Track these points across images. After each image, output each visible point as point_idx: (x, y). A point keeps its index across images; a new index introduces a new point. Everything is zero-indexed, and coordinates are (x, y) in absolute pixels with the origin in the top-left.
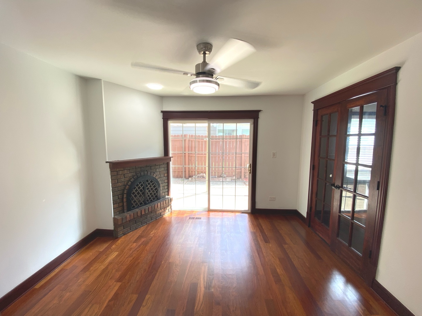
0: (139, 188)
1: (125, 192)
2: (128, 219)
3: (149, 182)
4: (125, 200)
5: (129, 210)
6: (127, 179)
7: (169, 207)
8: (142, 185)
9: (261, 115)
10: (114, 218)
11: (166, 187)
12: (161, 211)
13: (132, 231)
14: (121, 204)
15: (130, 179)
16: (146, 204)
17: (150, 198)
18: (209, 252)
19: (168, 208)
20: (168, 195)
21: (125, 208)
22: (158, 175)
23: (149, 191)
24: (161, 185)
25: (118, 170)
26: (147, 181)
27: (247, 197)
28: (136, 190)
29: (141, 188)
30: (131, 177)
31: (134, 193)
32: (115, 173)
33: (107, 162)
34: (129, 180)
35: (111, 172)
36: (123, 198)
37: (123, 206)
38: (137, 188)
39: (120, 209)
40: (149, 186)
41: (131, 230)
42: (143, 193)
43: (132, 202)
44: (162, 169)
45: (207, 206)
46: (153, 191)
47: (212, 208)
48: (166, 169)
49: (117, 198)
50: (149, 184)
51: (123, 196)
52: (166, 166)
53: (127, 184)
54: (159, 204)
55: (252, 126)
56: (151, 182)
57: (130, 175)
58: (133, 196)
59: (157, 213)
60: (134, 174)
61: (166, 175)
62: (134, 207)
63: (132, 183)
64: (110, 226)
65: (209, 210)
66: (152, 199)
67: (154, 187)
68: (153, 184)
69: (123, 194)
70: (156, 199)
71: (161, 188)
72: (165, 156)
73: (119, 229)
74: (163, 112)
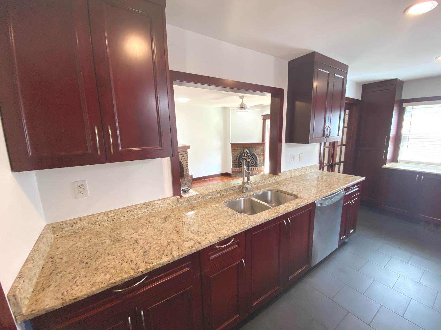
1: (237, 158)
2: (237, 170)
4: (237, 162)
5: (239, 167)
6: (239, 152)
10: (232, 169)
11: (262, 161)
12: (256, 173)
14: (235, 163)
20: (263, 166)
21: (237, 165)
22: (257, 152)
24: (258, 159)
25: (234, 147)
31: (241, 160)
32: (233, 149)
33: (230, 143)
37: (236, 164)
39: (235, 165)
43: (241, 164)
44: (260, 149)
46: (253, 161)
48: (262, 150)
49: (234, 160)
52: (263, 148)
53: (238, 154)
56: (252, 156)
57: (240, 150)
59: (254, 173)
60: (242, 150)
61: (262, 153)
62: (241, 166)
63: (241, 154)
64: (230, 172)
66: (252, 165)
67: (253, 159)
68: (253, 157)
69: (236, 159)
70: (254, 166)
71: (258, 161)
72: (263, 142)
73: (233, 174)
74: (263, 116)
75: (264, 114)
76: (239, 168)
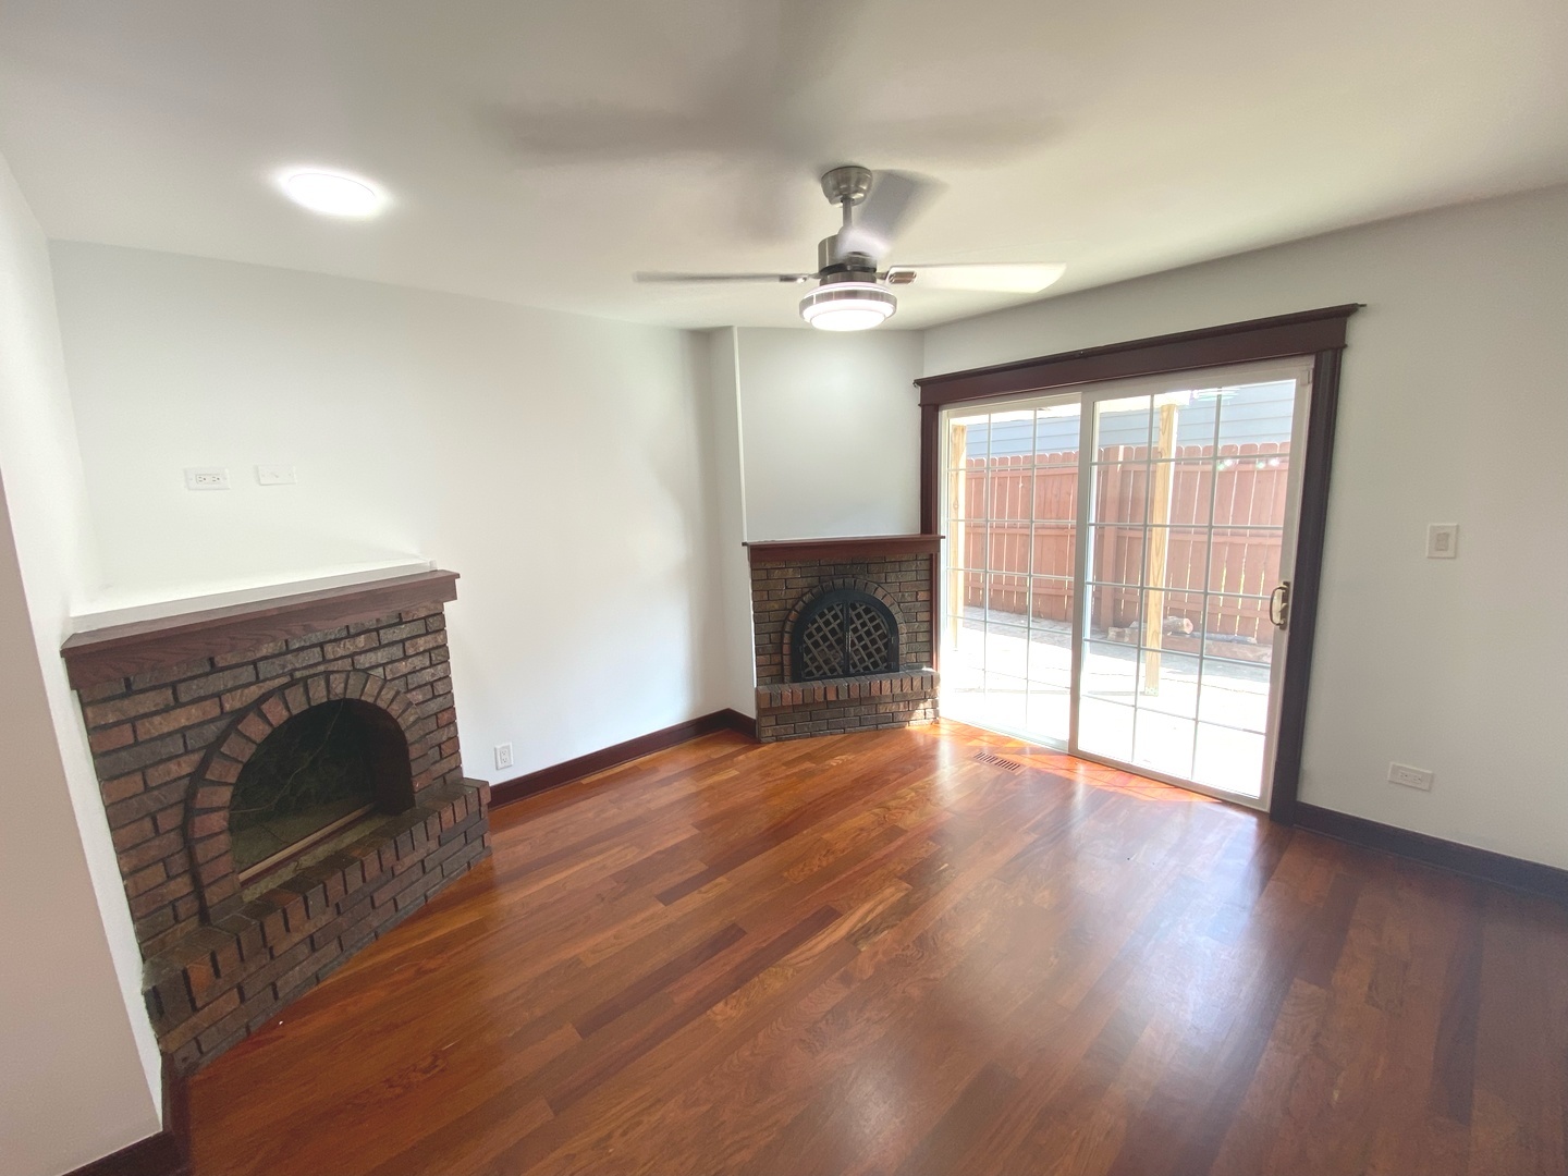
0: (827, 623)
1: (787, 629)
2: (787, 701)
3: (860, 610)
4: (786, 649)
5: (796, 678)
6: (794, 594)
7: (928, 703)
8: (835, 617)
9: (1359, 333)
10: (757, 690)
11: (922, 638)
12: (894, 708)
13: (799, 738)
14: (777, 659)
15: (803, 595)
16: (847, 674)
17: (862, 660)
18: (946, 865)
19: (922, 706)
20: (930, 663)
21: (788, 670)
22: (892, 591)
23: (860, 639)
24: (903, 628)
25: (768, 566)
26: (854, 608)
27: (1262, 739)
28: (819, 629)
29: (834, 625)
30: (806, 590)
31: (810, 636)
32: (763, 574)
33: (744, 544)
34: (800, 598)
35: (753, 569)
36: (782, 643)
37: (781, 664)
38: (821, 622)
39: (774, 670)
40: (858, 623)
41: (797, 734)
42: (841, 641)
43: (806, 659)
44: (911, 574)
45: (1066, 736)
46: (873, 642)
47: (1084, 745)
48: (924, 575)
49: (767, 641)
50: (859, 616)
51: (782, 637)
52: (924, 565)
53: (794, 606)
54: (886, 684)
55: (1309, 390)
56: (867, 611)
57: (802, 583)
58: (809, 642)
59: (882, 709)
60: (815, 581)
61: (923, 596)
62: (811, 673)
63: (808, 606)
64: (749, 710)
65: (1074, 754)
66: (868, 663)
67: (877, 628)
68: (872, 619)
69: (782, 633)
70: (882, 666)
71: (903, 638)
72: (922, 532)
73: (764, 722)
74: (921, 383)
75: (926, 375)
76: (798, 687)
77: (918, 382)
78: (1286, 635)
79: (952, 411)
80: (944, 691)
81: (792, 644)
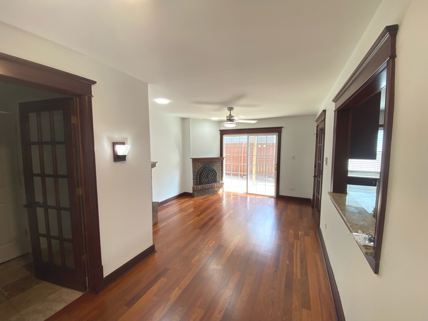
0: (205, 173)
1: (199, 175)
2: (199, 188)
3: (211, 171)
4: (198, 179)
5: (200, 184)
6: (200, 168)
7: (222, 188)
8: (207, 172)
9: (283, 130)
10: (193, 187)
11: (221, 176)
12: (217, 189)
13: (201, 196)
14: (196, 181)
15: (201, 168)
16: (208, 183)
17: (211, 180)
19: (221, 188)
20: (222, 181)
22: (216, 168)
23: (211, 176)
24: (218, 174)
25: (195, 162)
26: (210, 170)
27: (274, 187)
28: (204, 175)
29: (207, 174)
32: (194, 164)
33: (191, 158)
34: (201, 169)
35: (193, 163)
36: (197, 178)
37: (197, 182)
38: (204, 173)
39: (196, 183)
40: (210, 173)
41: (200, 195)
42: (207, 177)
43: (202, 181)
44: (219, 164)
45: (246, 191)
46: (213, 177)
47: (249, 192)
48: (221, 164)
49: (195, 177)
50: (211, 172)
51: (197, 176)
52: (221, 163)
53: (200, 170)
54: (216, 185)
55: (278, 137)
56: (212, 171)
57: (201, 166)
58: (202, 177)
59: (215, 189)
60: (203, 165)
61: (221, 168)
62: (202, 183)
63: (202, 170)
64: (191, 191)
65: (247, 193)
66: (211, 182)
67: (214, 174)
68: (213, 173)
69: (197, 175)
70: (214, 181)
71: (218, 176)
72: (220, 156)
73: (195, 193)
75: (221, 129)
76: (201, 186)
77: (220, 130)
78: (276, 171)
79: (225, 136)
80: (224, 186)
81: (199, 178)
